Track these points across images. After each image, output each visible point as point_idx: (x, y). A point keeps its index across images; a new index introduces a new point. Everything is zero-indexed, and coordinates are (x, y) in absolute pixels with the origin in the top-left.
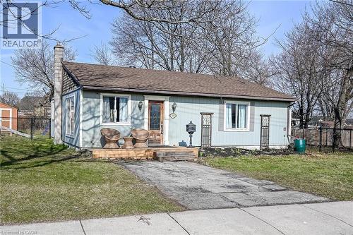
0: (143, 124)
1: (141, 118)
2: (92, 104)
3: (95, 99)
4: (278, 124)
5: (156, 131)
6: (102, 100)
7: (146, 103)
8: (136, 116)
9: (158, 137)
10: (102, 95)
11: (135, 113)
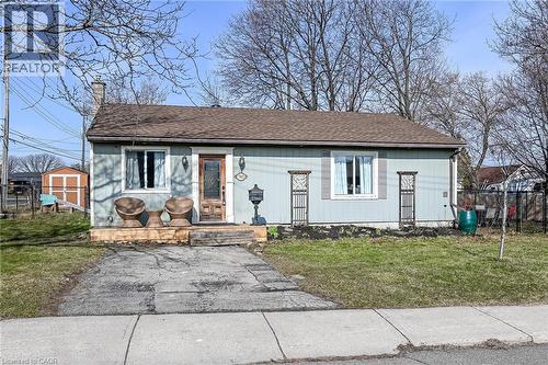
0: (190, 191)
1: (187, 182)
2: (109, 163)
3: (114, 156)
4: (431, 186)
5: (214, 201)
6: (123, 156)
7: (194, 158)
8: (178, 180)
9: (218, 210)
10: (123, 149)
11: (176, 175)
